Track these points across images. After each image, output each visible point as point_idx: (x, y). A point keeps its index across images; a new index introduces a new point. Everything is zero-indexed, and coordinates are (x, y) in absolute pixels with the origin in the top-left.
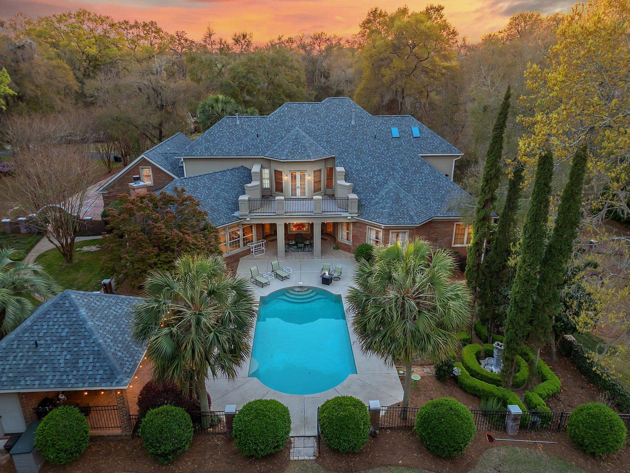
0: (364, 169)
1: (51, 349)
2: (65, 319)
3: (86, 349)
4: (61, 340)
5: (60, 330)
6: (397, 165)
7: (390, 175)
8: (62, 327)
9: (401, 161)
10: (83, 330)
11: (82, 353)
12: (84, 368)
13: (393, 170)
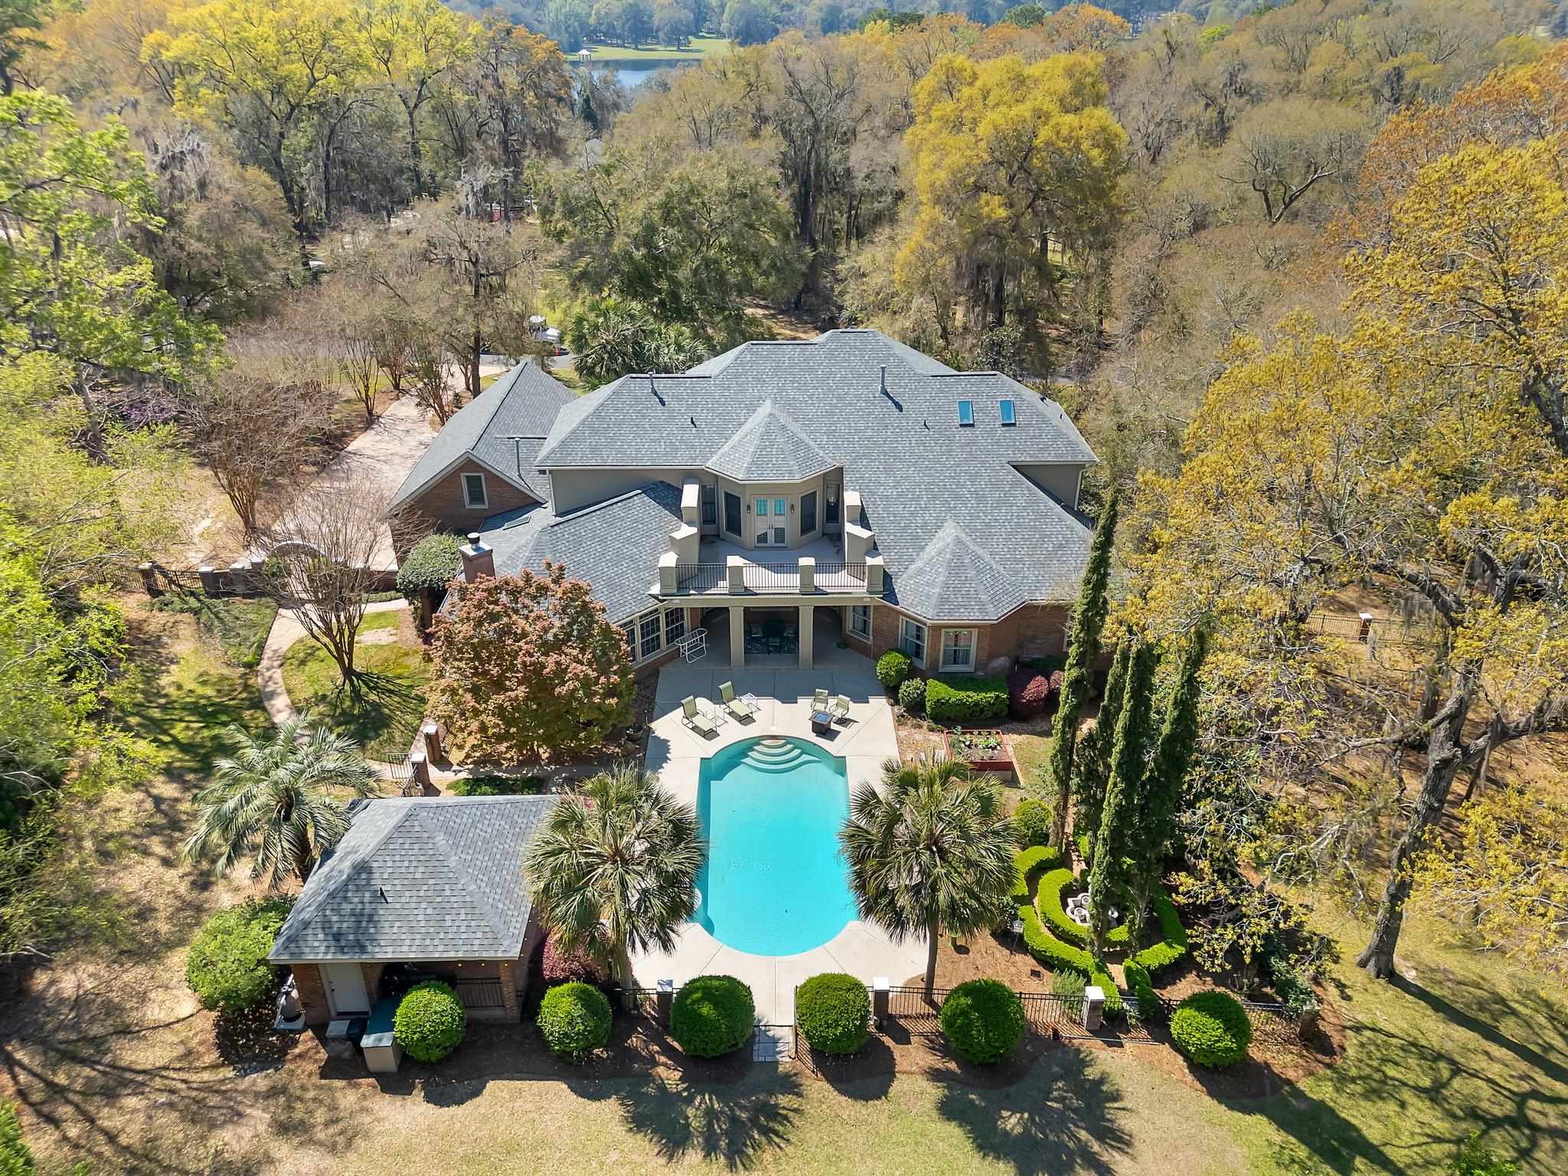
0: (900, 495)
1: (403, 900)
2: (416, 852)
3: (454, 899)
4: (415, 884)
5: (412, 870)
6: (964, 486)
7: (950, 509)
8: (415, 864)
9: (974, 477)
10: (446, 870)
11: (448, 905)
12: (455, 929)
13: (957, 497)
